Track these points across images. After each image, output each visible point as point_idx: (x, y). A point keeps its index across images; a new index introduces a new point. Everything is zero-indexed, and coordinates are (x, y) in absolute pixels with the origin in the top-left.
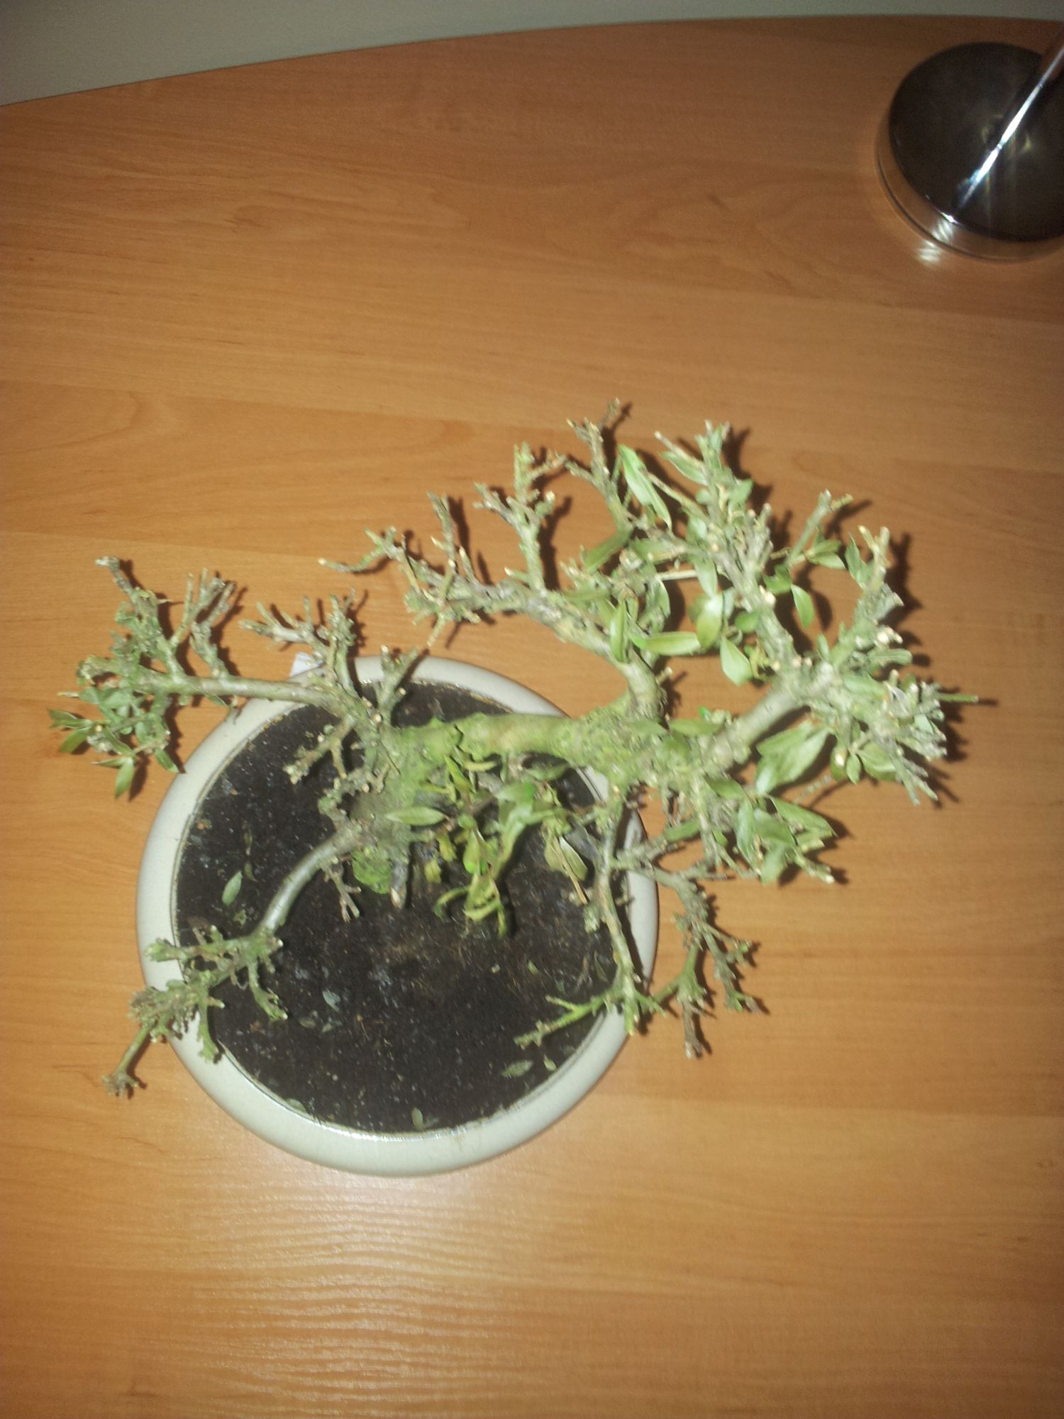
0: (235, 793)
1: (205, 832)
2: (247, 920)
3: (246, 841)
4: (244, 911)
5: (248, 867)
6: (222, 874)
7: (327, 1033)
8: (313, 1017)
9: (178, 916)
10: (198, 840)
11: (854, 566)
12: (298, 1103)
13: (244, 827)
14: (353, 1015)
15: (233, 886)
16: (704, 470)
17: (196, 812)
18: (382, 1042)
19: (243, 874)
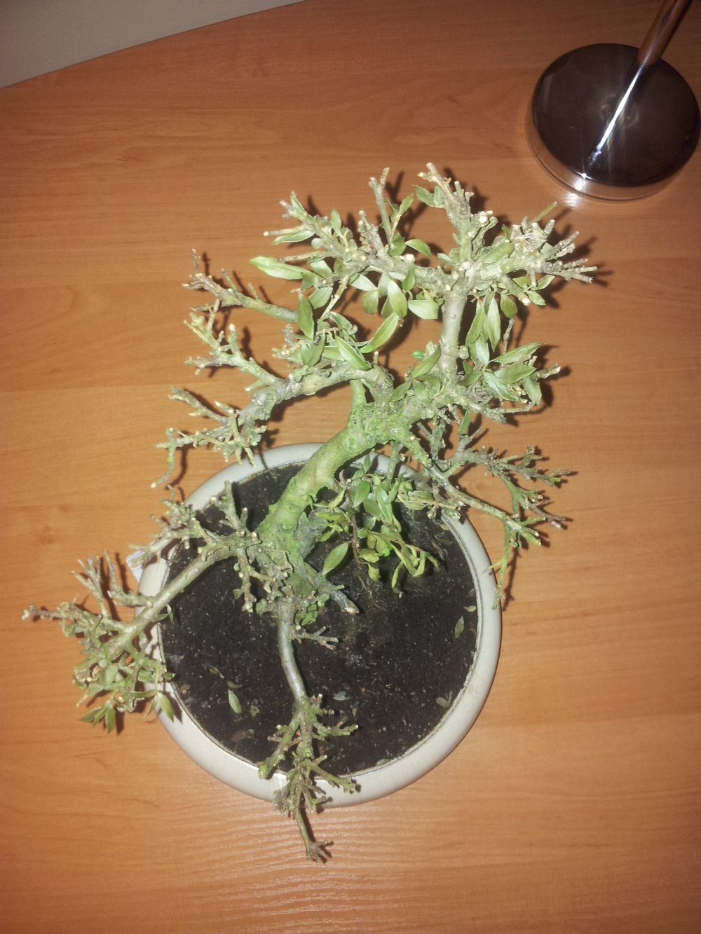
0: (182, 657)
1: (189, 692)
2: (259, 708)
3: (215, 673)
4: (252, 706)
5: (230, 684)
6: (220, 701)
7: (357, 714)
8: (343, 714)
9: (225, 745)
10: (190, 700)
11: (428, 199)
12: (383, 761)
13: (205, 668)
14: (359, 693)
15: (233, 700)
16: (307, 227)
17: (175, 688)
18: (387, 688)
19: (231, 690)
